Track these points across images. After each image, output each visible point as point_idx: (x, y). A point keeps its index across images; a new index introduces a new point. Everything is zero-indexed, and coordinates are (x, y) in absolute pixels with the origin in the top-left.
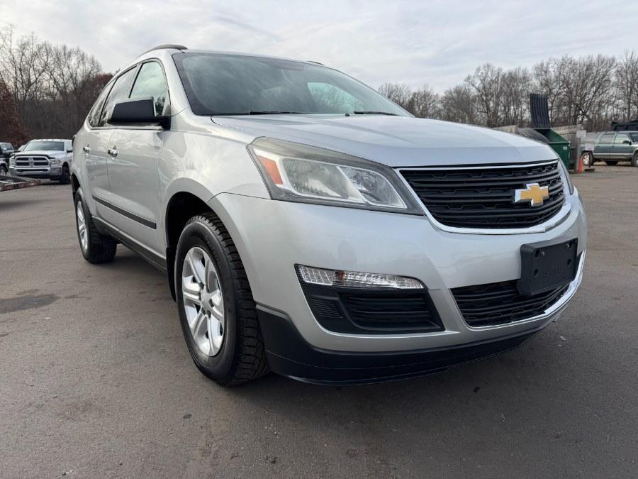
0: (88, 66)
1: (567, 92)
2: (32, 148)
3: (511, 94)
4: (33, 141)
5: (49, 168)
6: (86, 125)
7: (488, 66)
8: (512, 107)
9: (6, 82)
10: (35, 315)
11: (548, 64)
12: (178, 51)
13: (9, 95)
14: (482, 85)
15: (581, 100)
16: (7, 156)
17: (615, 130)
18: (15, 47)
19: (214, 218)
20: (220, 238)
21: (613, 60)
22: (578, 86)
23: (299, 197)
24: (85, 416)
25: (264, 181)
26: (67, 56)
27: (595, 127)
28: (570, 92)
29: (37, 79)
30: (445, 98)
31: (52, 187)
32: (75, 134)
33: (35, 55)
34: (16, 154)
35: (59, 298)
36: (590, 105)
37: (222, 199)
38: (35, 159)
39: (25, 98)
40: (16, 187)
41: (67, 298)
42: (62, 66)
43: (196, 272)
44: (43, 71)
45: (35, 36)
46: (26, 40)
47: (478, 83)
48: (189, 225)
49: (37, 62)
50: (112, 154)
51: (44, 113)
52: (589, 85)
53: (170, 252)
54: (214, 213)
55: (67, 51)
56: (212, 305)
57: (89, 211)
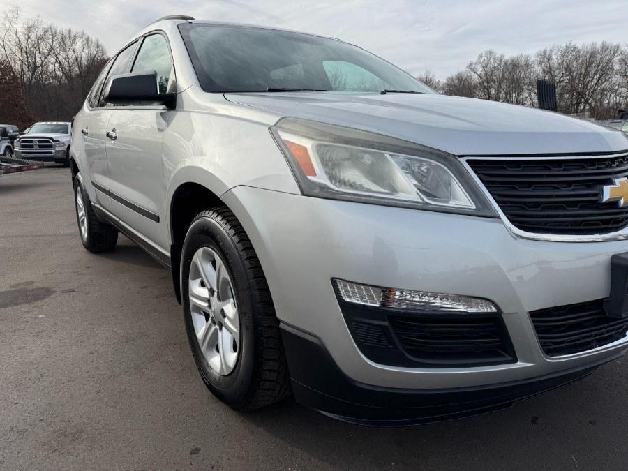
0: (93, 50)
1: (569, 80)
2: (37, 131)
3: (513, 81)
4: (37, 123)
5: (53, 151)
6: (86, 106)
7: (491, 53)
8: (514, 95)
9: (12, 64)
10: (28, 312)
11: (551, 51)
12: (185, 21)
13: (15, 78)
14: (484, 72)
15: (584, 87)
16: (12, 138)
17: (622, 118)
18: (21, 29)
19: (227, 214)
20: (236, 239)
21: (618, 47)
22: (581, 73)
23: (338, 192)
24: (74, 448)
25: (293, 171)
26: (72, 39)
27: (597, 115)
28: (572, 80)
29: (42, 62)
30: (447, 84)
31: (57, 170)
32: (75, 115)
33: (40, 38)
34: (21, 136)
35: (55, 292)
36: (593, 92)
37: (240, 193)
38: (39, 141)
39: (31, 82)
40: (19, 170)
41: (63, 292)
42: (67, 50)
43: (206, 276)
44: (49, 54)
45: (40, 19)
46: (31, 23)
47: (480, 70)
48: (198, 221)
49: (42, 45)
50: (111, 137)
51: (49, 96)
52: (592, 72)
53: (175, 249)
54: (227, 208)
55: (72, 35)
56: (224, 316)
57: (88, 198)
